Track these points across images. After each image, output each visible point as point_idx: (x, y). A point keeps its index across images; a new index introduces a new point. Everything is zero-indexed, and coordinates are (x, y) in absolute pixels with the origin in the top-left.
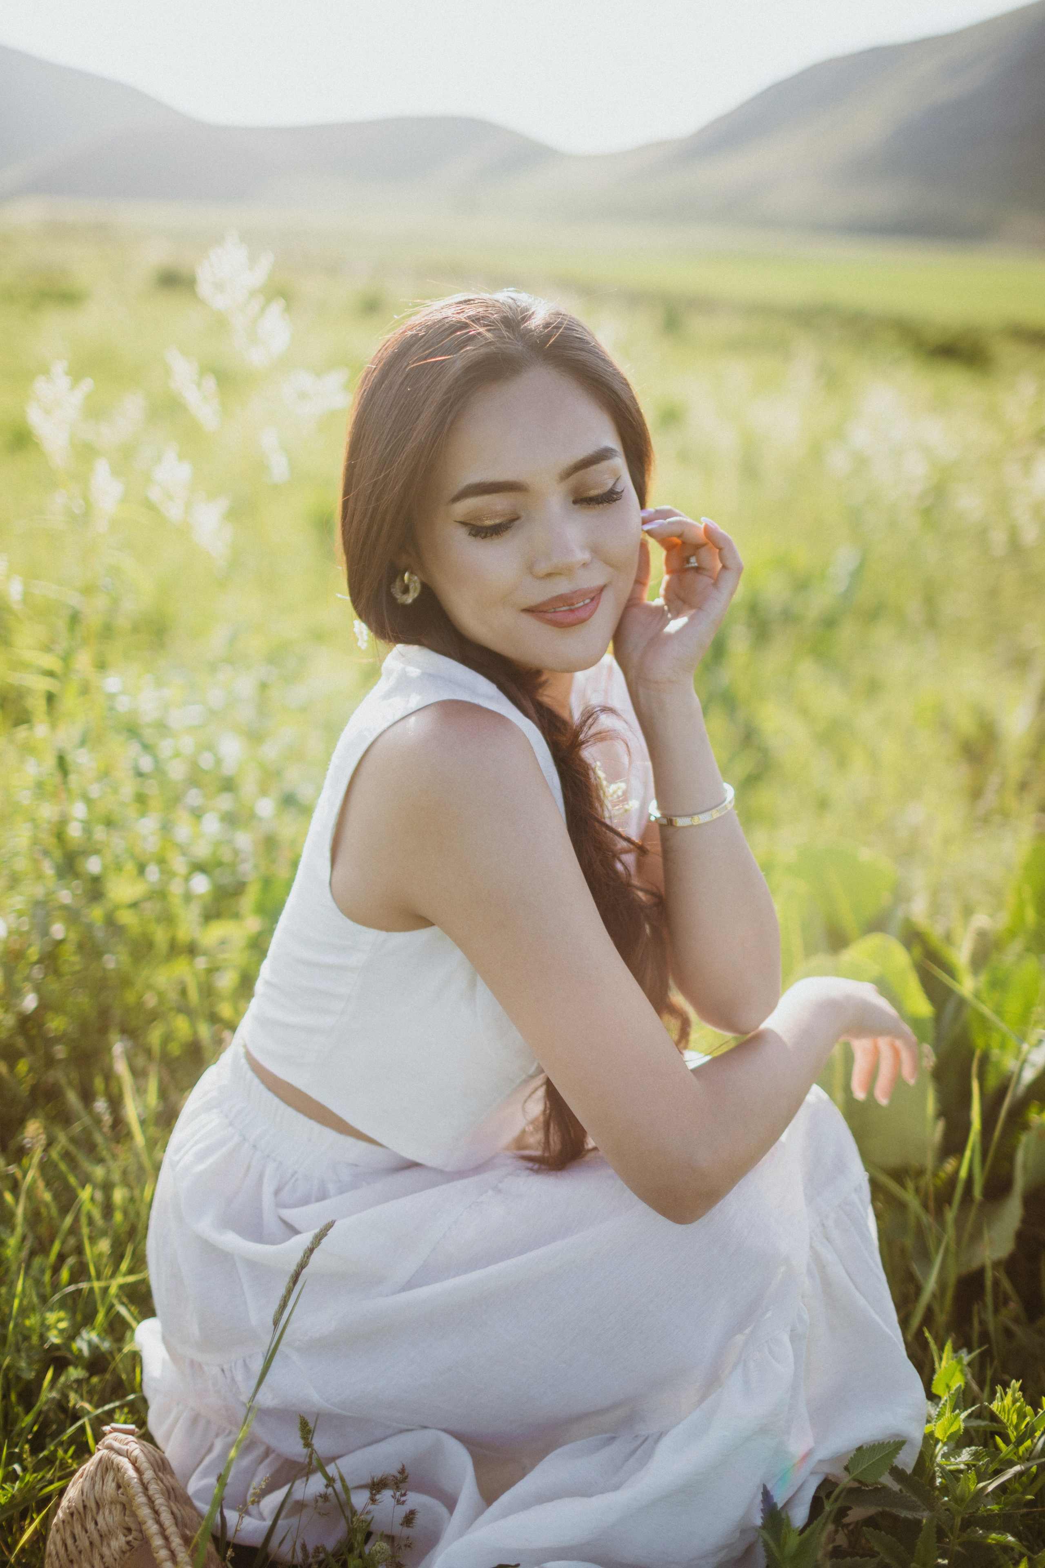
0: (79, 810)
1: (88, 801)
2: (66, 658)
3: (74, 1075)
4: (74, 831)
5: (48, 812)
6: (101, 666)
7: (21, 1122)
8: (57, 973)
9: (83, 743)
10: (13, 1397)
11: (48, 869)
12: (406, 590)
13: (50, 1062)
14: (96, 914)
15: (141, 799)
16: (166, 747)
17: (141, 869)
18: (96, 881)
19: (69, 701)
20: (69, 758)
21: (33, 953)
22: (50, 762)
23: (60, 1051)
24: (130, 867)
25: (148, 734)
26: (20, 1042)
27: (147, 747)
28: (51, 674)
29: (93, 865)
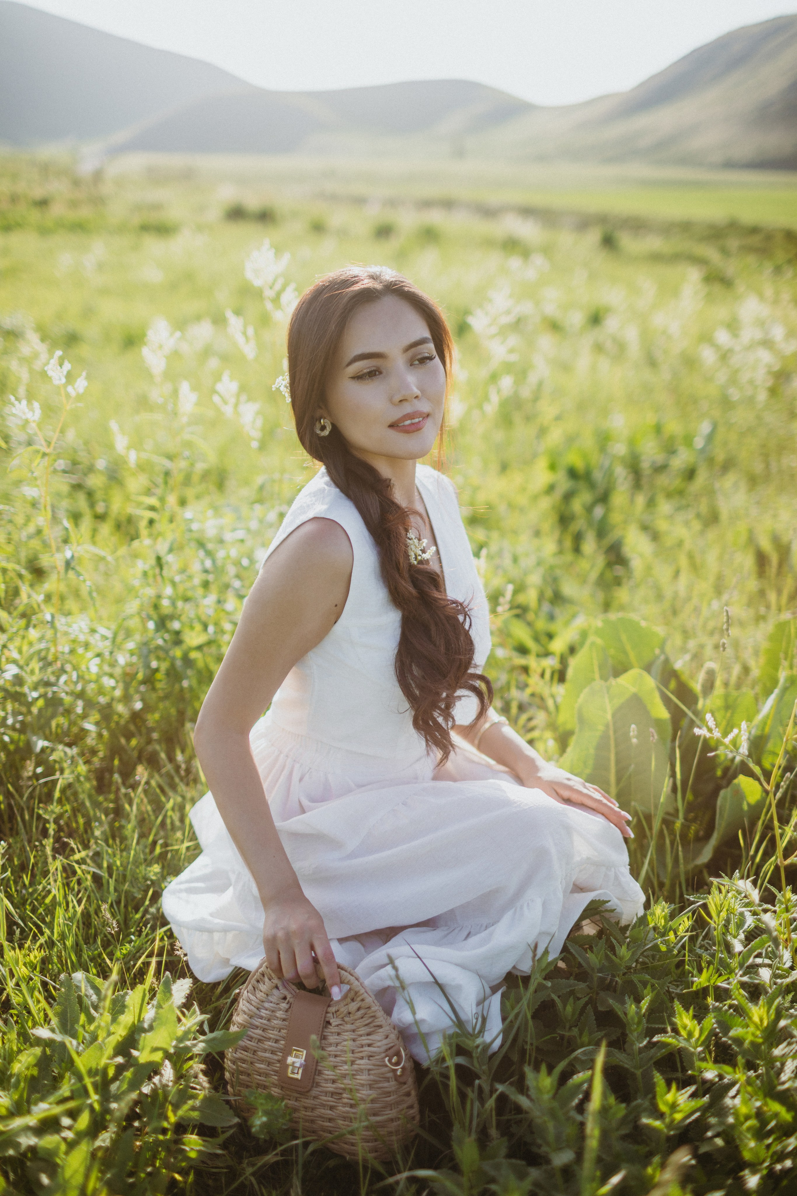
0: (168, 591)
1: (174, 584)
2: (162, 500)
3: (164, 746)
4: (165, 603)
5: (150, 592)
6: (183, 502)
7: (134, 768)
8: (154, 689)
9: (171, 550)
10: (130, 909)
11: (151, 625)
12: (323, 428)
13: (149, 741)
14: (178, 653)
15: (206, 585)
16: (221, 554)
17: (205, 627)
18: (178, 633)
19: (162, 525)
20: (164, 561)
21: (140, 676)
22: (153, 561)
23: (155, 735)
24: (198, 627)
25: (210, 546)
26: (132, 727)
27: (209, 554)
28: (152, 508)
29: (176, 625)
